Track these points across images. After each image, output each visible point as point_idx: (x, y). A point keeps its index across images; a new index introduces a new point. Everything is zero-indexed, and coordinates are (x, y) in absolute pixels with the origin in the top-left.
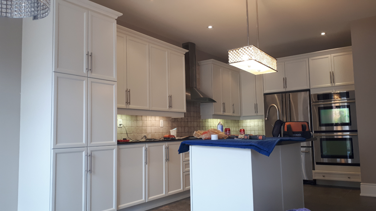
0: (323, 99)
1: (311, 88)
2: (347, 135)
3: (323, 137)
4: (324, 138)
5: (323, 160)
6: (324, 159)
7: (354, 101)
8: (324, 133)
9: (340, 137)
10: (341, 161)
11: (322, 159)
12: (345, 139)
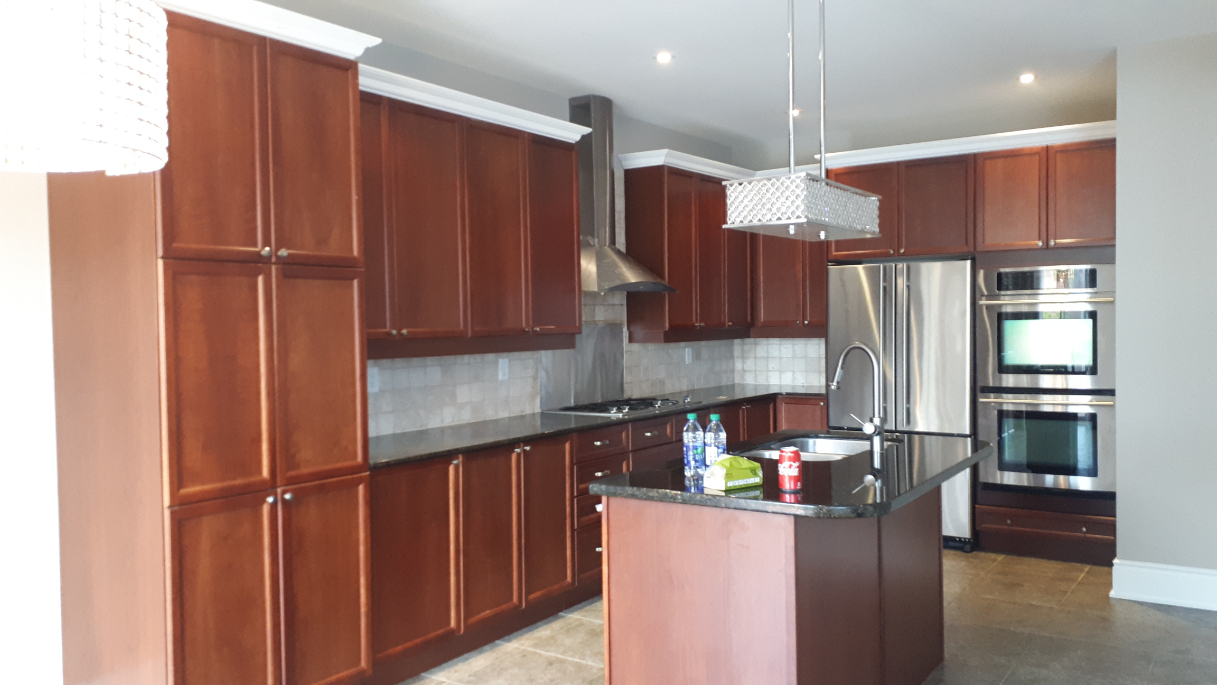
0: (1015, 288)
1: (979, 249)
2: (1081, 406)
3: (1005, 407)
4: (1008, 411)
5: (1002, 477)
6: (1006, 474)
7: (1111, 299)
8: (1010, 396)
9: (1059, 409)
10: (1056, 481)
11: (998, 473)
12: (1074, 417)
